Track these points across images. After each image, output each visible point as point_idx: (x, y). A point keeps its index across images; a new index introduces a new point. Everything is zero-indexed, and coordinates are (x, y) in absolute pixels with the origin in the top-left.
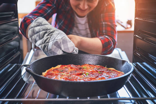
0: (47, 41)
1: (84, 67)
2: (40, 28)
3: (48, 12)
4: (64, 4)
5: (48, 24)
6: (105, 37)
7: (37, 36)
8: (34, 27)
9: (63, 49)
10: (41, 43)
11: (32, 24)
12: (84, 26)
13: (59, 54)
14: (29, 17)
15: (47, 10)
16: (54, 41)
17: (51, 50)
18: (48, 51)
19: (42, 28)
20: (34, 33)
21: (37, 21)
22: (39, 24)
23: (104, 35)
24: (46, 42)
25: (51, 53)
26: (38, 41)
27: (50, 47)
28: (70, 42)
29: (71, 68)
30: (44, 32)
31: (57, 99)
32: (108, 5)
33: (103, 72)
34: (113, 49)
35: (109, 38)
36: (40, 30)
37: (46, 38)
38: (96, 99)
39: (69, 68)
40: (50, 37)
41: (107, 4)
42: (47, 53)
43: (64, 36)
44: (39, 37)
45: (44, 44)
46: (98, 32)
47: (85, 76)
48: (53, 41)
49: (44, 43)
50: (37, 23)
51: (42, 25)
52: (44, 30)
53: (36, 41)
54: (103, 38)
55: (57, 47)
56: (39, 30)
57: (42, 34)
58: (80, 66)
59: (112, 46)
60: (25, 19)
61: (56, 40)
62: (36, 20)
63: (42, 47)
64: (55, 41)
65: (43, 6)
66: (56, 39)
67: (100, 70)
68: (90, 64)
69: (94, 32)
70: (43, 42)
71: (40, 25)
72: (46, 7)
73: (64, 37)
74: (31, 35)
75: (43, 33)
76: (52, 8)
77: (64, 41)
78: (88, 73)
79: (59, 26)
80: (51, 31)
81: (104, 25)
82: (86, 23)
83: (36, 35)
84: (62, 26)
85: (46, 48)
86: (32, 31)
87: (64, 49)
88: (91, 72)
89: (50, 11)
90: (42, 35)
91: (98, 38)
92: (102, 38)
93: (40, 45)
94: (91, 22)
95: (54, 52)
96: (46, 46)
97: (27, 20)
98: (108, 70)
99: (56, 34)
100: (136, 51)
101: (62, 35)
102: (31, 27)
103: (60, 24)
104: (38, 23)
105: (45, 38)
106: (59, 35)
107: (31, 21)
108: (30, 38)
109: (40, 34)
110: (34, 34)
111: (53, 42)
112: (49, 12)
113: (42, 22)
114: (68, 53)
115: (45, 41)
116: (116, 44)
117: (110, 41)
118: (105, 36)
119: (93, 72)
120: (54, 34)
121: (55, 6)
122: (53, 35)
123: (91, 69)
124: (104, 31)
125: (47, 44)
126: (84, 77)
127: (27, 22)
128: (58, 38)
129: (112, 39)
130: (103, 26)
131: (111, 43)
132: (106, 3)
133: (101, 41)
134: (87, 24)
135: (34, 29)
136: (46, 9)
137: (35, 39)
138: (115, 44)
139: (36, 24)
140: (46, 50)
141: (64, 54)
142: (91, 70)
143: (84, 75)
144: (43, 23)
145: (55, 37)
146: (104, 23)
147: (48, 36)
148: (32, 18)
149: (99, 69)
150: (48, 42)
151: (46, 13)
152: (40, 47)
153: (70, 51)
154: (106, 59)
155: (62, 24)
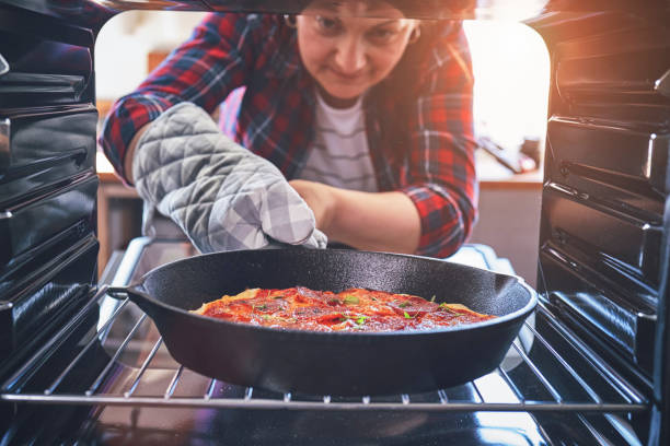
0: (207, 194)
1: (347, 297)
2: (184, 144)
3: (213, 82)
4: (277, 52)
5: (215, 132)
6: (431, 190)
7: (169, 173)
8: (162, 137)
9: (268, 227)
10: (185, 201)
11: (152, 124)
12: (348, 142)
13: (251, 248)
14: (145, 99)
15: (210, 74)
16: (237, 196)
17: (220, 228)
18: (207, 234)
19: (191, 145)
20: (157, 160)
21: (174, 116)
22: (180, 127)
23: (426, 180)
24: (202, 198)
25: (219, 241)
26: (169, 192)
27: (218, 218)
28: (300, 202)
29: (300, 300)
30: (199, 157)
31: (248, 401)
32: (444, 64)
33: (422, 315)
34: (461, 237)
35: (447, 196)
36: (183, 151)
37: (205, 183)
38: (393, 406)
39: (292, 299)
40: (222, 181)
41: (442, 58)
42: (203, 241)
43: (277, 178)
44: (176, 176)
45: (195, 206)
46: (405, 169)
47: (351, 326)
48: (231, 196)
49: (195, 202)
50: (173, 124)
51: (191, 134)
52: (198, 151)
53: (161, 194)
54: (424, 193)
55: (244, 218)
56: (178, 149)
57: (189, 166)
58: (332, 295)
59: (458, 225)
60: (128, 107)
61: (243, 191)
62: (169, 110)
63: (183, 218)
64: (240, 194)
65: (194, 56)
66: (244, 187)
67: (411, 310)
68: (371, 290)
69: (388, 169)
70: (190, 197)
71: (183, 130)
72: (207, 62)
73: (275, 182)
74: (143, 167)
75: (194, 165)
76: (228, 68)
77: (276, 200)
78: (365, 317)
79: (251, 141)
80: (228, 156)
81: (427, 142)
82: (357, 131)
83: (164, 170)
84: (266, 137)
85: (200, 221)
86: (149, 152)
87: (274, 229)
88: (377, 313)
89: (223, 78)
90: (190, 172)
91: (406, 193)
92: (418, 195)
93: (179, 206)
94: (377, 127)
95: (230, 238)
96: (202, 211)
97: (134, 109)
98: (440, 309)
99: (246, 170)
100: (552, 244)
101: (270, 175)
102: (148, 137)
103: (259, 131)
104: (179, 123)
105: (200, 182)
106: (257, 174)
107: (148, 115)
108: (139, 178)
109: (180, 165)
110: (156, 164)
111: (232, 199)
112: (218, 82)
113: (196, 122)
114: (287, 245)
115: (201, 193)
116: (473, 218)
117: (453, 207)
118: (430, 185)
119: (383, 315)
120: (239, 170)
121: (239, 60)
122: (231, 175)
123: (375, 306)
124: (427, 166)
125: (208, 204)
126: (348, 328)
127: (134, 116)
128: (254, 186)
129: (458, 197)
130: (424, 147)
131: (455, 212)
132: (437, 57)
133: (416, 204)
134: (363, 137)
135: (159, 145)
136: (207, 70)
137: (160, 183)
138: (468, 218)
139: (172, 128)
140: (201, 229)
141: (271, 247)
142: (375, 309)
143: (351, 322)
144: (197, 127)
145: (241, 179)
146: (427, 133)
147: (214, 178)
148: (155, 102)
149: (408, 305)
150: (211, 200)
151: (207, 84)
152: (176, 215)
153: (296, 238)
154: (433, 271)
155: (263, 131)
